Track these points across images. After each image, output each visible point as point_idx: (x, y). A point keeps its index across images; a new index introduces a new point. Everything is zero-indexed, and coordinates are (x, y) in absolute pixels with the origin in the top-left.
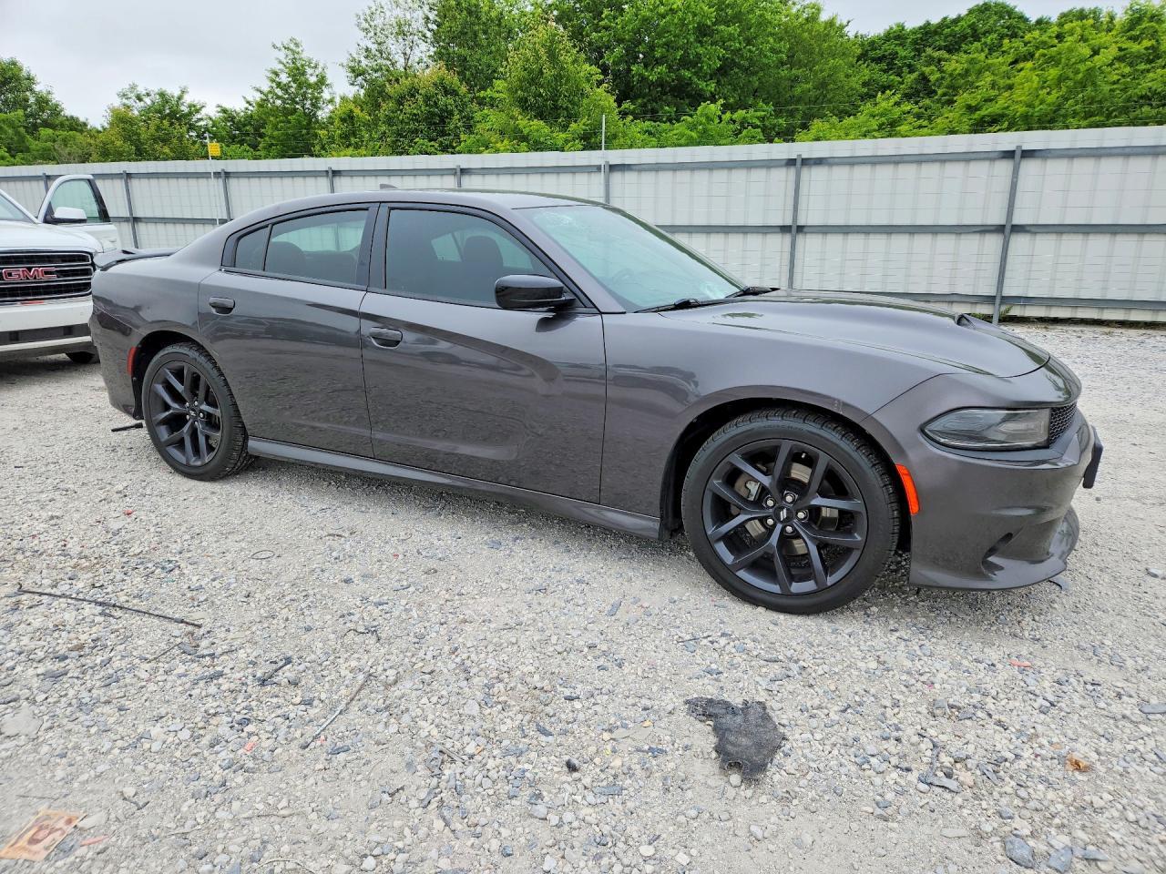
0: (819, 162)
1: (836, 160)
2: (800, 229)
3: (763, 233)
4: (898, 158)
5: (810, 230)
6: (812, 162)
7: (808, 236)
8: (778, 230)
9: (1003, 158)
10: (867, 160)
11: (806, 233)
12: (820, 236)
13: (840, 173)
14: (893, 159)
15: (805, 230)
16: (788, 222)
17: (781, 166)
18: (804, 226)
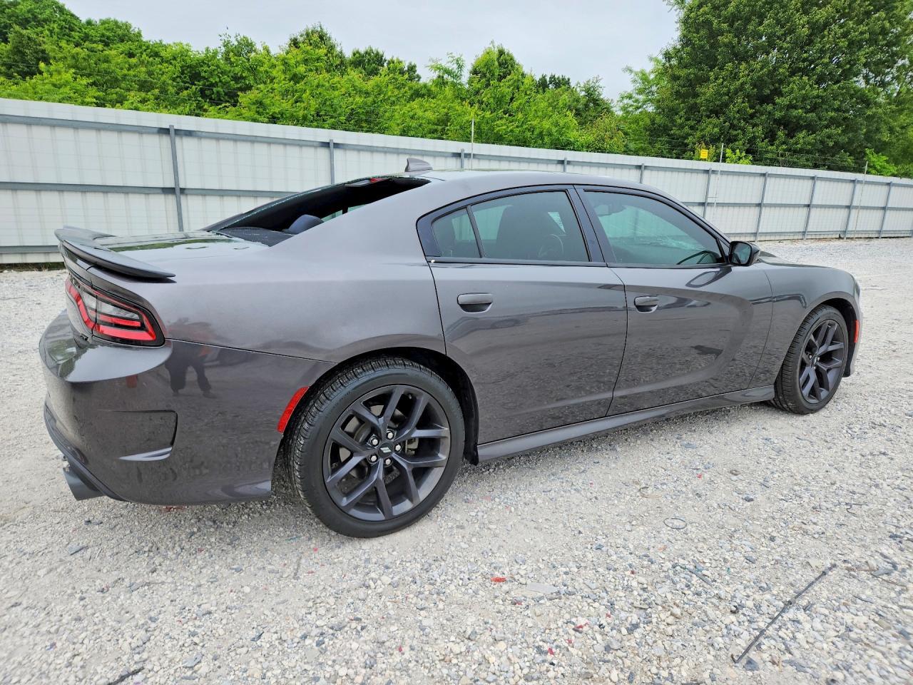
0: (189, 134)
1: (204, 134)
2: (183, 191)
3: (145, 194)
4: (254, 138)
5: (191, 192)
6: (182, 133)
7: (189, 197)
8: (160, 191)
9: (322, 146)
10: (230, 137)
11: (187, 195)
12: (200, 198)
13: (208, 145)
14: (249, 139)
15: (186, 191)
16: (170, 184)
17: (153, 133)
18: (184, 189)
